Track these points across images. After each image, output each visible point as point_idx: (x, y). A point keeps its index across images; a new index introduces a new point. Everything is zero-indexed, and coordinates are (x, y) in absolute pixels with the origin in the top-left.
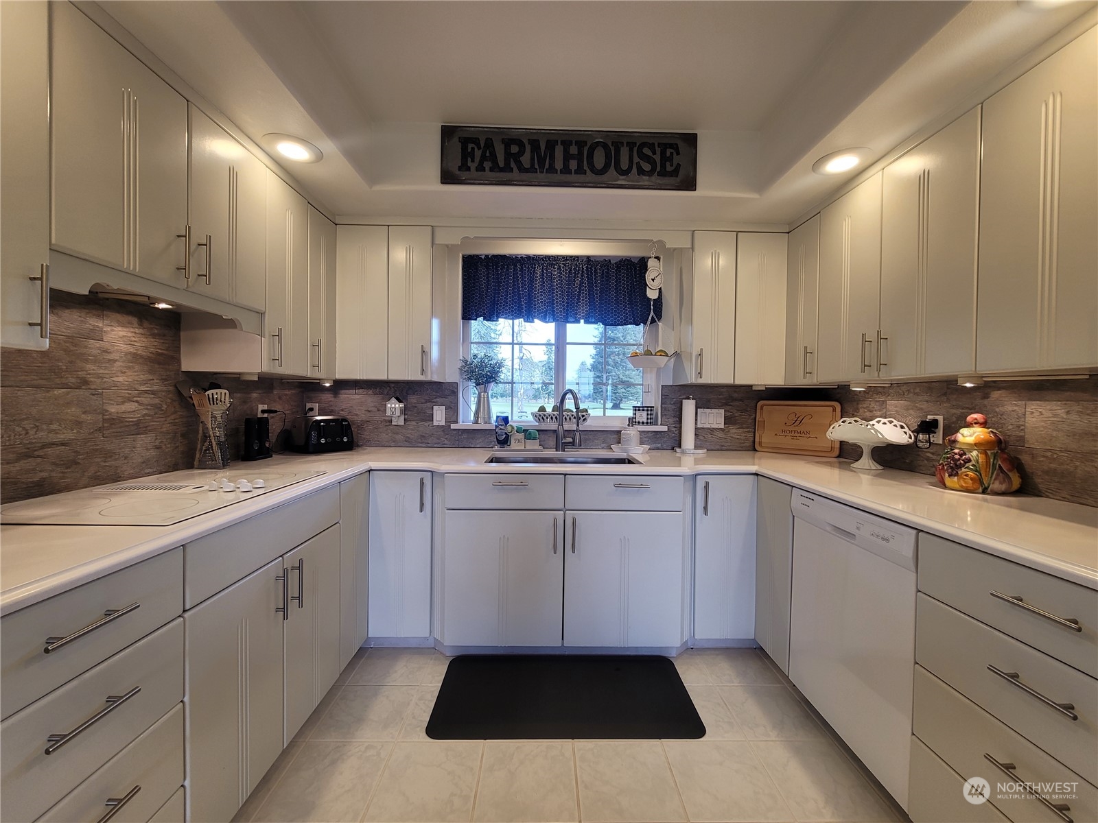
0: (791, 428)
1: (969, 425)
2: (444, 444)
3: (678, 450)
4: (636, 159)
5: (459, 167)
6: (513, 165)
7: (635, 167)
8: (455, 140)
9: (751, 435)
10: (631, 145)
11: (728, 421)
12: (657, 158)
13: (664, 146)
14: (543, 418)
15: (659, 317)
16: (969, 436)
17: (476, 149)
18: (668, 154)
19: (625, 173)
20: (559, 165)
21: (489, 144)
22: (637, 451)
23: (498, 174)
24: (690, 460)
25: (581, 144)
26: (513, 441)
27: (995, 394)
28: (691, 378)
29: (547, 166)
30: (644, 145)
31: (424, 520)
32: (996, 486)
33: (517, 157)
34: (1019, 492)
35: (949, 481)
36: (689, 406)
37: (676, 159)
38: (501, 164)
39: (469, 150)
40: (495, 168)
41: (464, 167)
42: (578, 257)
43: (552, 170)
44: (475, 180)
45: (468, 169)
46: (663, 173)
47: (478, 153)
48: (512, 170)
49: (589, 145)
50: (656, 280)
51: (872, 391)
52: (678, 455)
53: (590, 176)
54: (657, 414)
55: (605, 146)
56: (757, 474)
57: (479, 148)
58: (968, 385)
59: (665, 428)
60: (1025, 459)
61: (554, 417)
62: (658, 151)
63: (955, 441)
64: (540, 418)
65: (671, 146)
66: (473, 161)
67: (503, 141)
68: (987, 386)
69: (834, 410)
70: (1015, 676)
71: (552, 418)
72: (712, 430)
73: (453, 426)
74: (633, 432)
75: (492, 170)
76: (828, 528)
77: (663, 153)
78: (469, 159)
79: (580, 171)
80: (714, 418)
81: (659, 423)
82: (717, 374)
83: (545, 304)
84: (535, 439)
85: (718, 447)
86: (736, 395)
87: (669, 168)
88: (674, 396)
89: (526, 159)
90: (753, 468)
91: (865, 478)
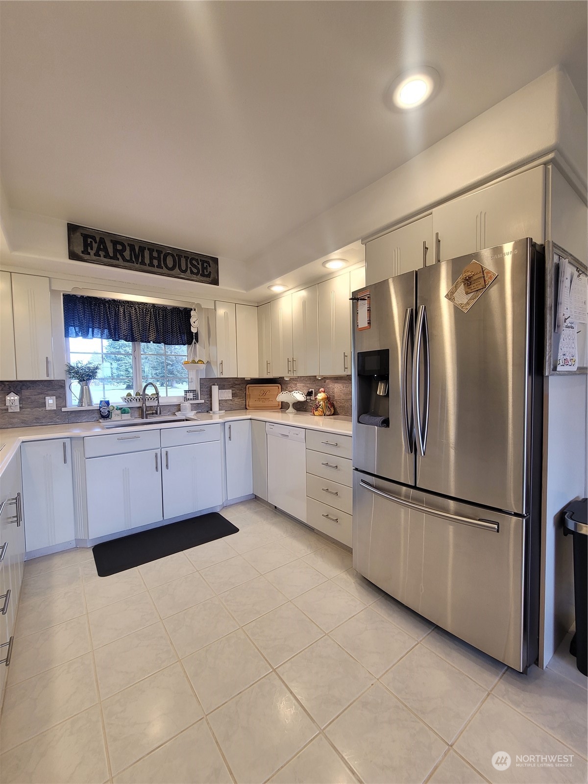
0: (262, 397)
1: (320, 393)
2: (57, 422)
3: (211, 412)
4: (189, 266)
5: (82, 251)
6: (119, 256)
7: (189, 269)
8: (78, 234)
9: (244, 401)
10: (186, 258)
11: (234, 395)
12: (200, 267)
13: (203, 262)
14: (130, 400)
15: (197, 341)
16: (321, 396)
17: (93, 243)
18: (205, 266)
19: (185, 272)
20: (147, 261)
21: (102, 241)
22: (191, 414)
23: (109, 260)
24: (218, 416)
25: (159, 252)
26: (113, 415)
27: (327, 381)
28: (217, 374)
29: (140, 260)
30: (192, 259)
31: (67, 469)
32: (328, 413)
33: (121, 252)
34: (334, 414)
35: (316, 413)
36: (215, 389)
37: (209, 269)
38: (111, 254)
39: (89, 242)
40: (107, 256)
41: (85, 252)
42: (147, 303)
43: (143, 263)
44: (94, 261)
45: (89, 254)
46: (203, 275)
47: (95, 246)
48: (118, 259)
49: (163, 254)
50: (196, 324)
51: (292, 379)
52: (211, 415)
53: (165, 270)
54: (198, 393)
55: (173, 256)
56: (251, 419)
57: (96, 242)
58: (320, 378)
59: (203, 401)
60: (335, 403)
61: (138, 399)
62: (200, 263)
63: (316, 399)
64: (129, 400)
65: (207, 262)
66: (92, 249)
67: (112, 241)
68: (324, 379)
69: (279, 388)
70: (327, 464)
71: (136, 400)
72: (226, 400)
73: (64, 409)
74: (187, 404)
75: (105, 257)
76: (280, 436)
77: (203, 265)
78: (89, 248)
79: (159, 266)
80: (227, 394)
81: (199, 398)
82: (230, 373)
83: (127, 331)
84: (128, 413)
85: (229, 409)
86: (236, 382)
87: (206, 273)
88: (207, 385)
89: (127, 254)
90: (249, 417)
91: (291, 416)
